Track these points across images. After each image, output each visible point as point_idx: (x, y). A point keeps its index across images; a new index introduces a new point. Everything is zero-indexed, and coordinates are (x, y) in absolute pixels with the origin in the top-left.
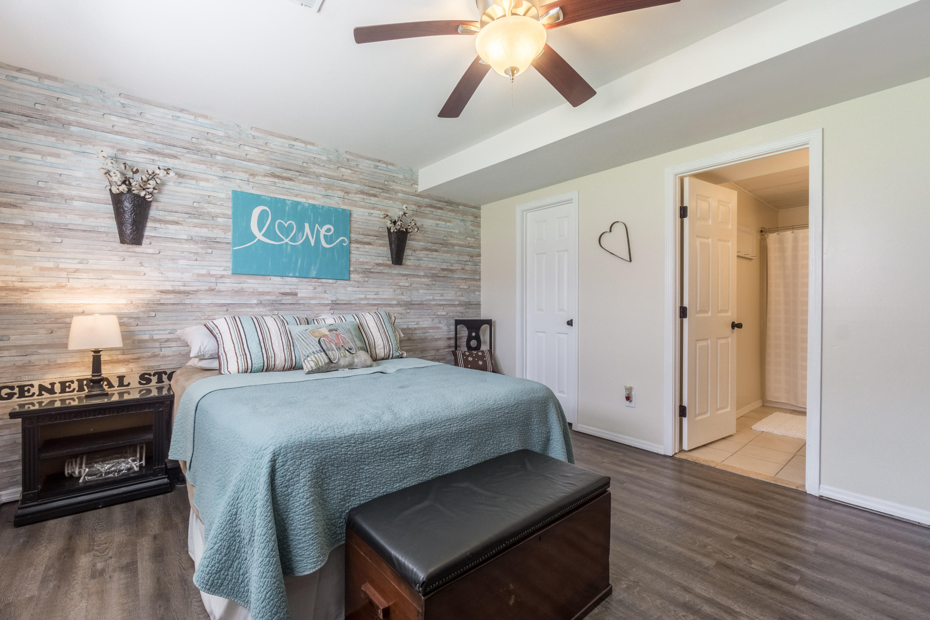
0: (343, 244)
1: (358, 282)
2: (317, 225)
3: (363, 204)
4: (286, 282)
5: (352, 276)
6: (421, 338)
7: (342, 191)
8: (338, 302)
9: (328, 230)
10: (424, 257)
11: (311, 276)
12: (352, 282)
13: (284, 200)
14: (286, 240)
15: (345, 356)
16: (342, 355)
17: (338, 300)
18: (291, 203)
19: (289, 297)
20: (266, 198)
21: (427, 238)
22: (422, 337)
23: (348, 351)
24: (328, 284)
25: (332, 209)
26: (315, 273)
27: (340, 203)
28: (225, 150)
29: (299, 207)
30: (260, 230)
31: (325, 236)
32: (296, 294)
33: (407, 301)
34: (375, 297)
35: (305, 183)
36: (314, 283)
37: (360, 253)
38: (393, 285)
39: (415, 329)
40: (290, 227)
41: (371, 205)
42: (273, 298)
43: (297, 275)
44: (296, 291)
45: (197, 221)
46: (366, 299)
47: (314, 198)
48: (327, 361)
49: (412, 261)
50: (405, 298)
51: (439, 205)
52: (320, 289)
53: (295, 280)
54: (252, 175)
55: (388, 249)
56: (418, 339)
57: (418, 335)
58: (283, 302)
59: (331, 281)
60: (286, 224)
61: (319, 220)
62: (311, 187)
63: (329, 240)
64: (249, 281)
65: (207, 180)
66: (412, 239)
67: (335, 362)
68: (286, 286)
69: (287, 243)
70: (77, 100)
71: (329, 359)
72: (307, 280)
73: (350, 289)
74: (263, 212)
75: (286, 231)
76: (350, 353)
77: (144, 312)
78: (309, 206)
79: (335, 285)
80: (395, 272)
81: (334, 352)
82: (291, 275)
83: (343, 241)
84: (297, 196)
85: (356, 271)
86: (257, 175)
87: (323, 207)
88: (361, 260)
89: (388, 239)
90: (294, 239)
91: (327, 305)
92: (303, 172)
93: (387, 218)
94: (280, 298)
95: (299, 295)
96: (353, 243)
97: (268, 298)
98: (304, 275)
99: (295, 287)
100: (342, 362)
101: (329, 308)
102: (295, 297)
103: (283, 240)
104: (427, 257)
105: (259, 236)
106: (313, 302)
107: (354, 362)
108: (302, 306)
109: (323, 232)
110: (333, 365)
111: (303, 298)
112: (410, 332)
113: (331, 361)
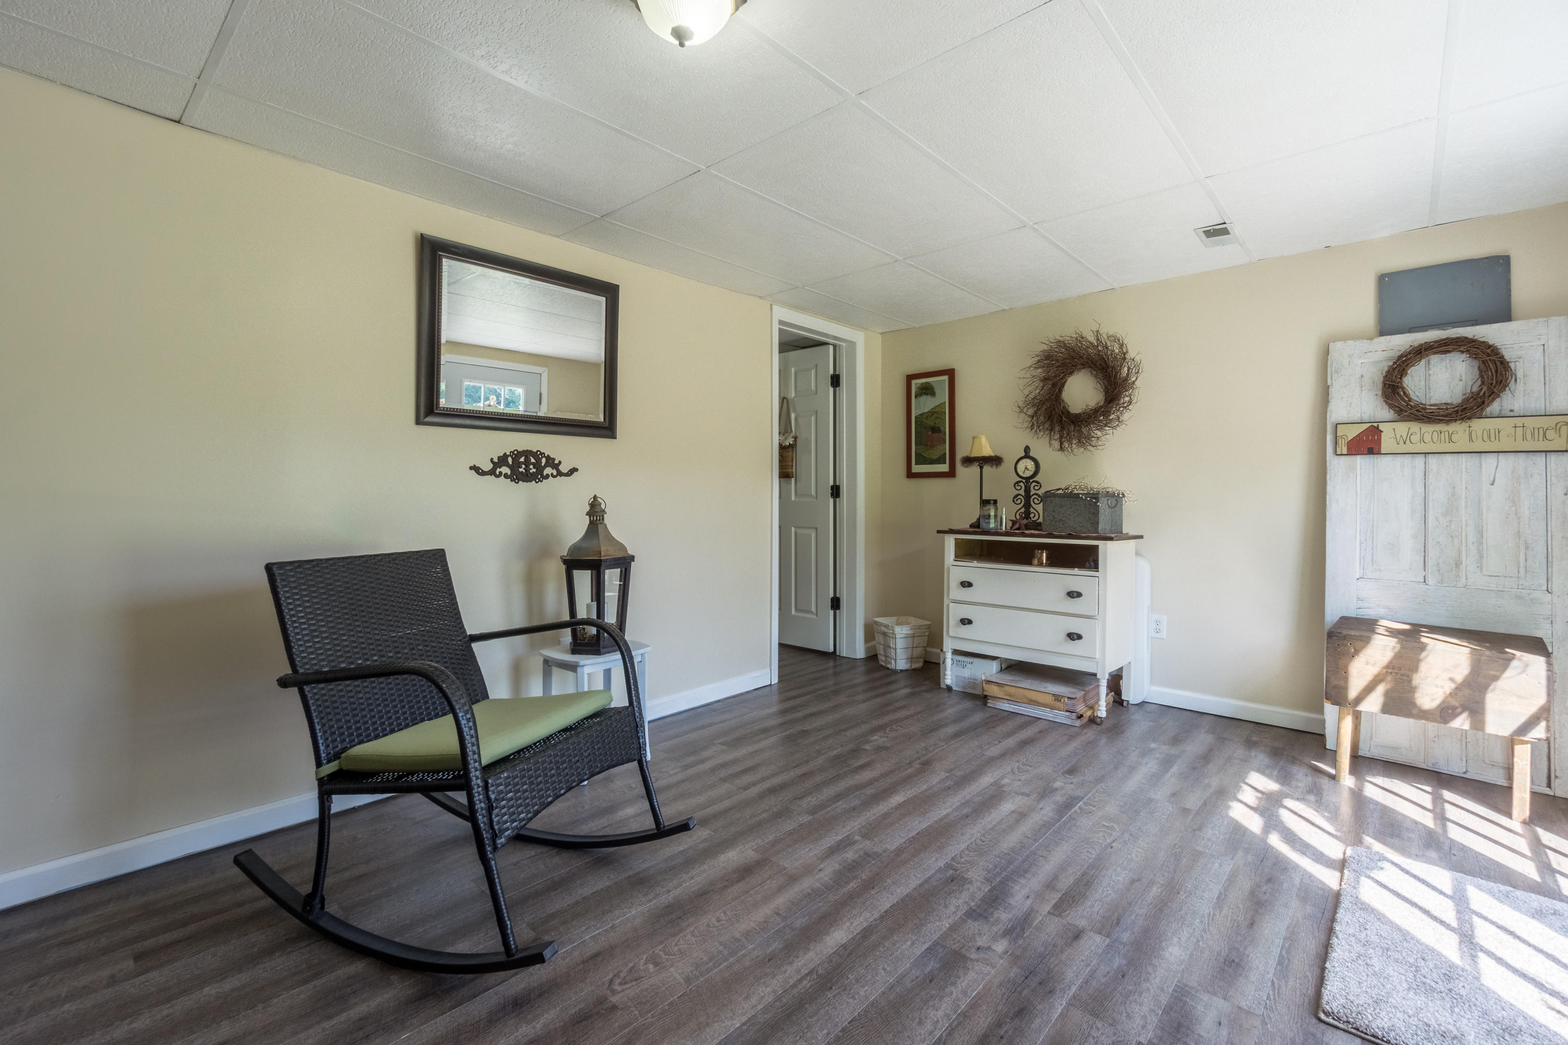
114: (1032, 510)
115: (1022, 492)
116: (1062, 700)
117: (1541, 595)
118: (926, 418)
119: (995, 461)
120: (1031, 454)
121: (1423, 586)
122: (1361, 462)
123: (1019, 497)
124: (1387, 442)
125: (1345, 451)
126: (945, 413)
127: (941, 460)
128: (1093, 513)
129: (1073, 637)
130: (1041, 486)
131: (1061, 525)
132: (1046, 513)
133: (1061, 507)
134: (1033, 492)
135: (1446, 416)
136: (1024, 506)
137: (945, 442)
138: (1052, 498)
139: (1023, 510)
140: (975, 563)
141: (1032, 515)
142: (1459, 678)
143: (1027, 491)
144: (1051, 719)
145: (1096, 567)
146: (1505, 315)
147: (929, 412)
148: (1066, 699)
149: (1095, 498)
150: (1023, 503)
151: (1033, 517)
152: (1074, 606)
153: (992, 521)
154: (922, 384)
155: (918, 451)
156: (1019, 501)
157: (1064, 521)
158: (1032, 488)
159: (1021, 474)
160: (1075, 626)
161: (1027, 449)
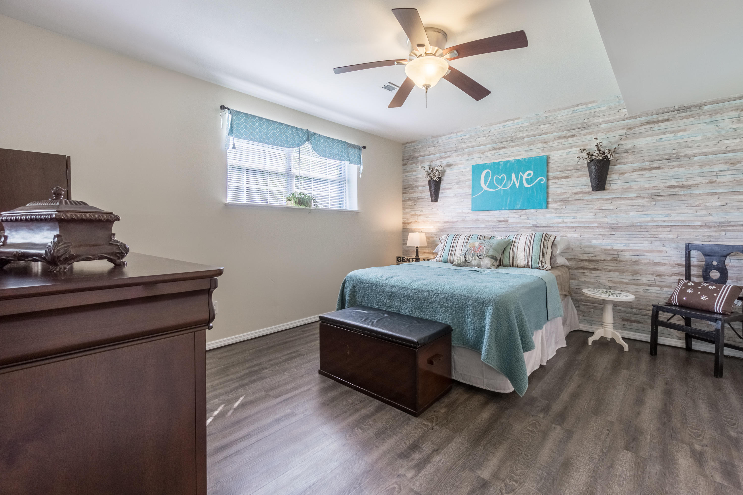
0: (542, 182)
1: (556, 209)
2: (521, 173)
3: (561, 146)
4: (501, 213)
5: (550, 205)
6: (631, 260)
7: (542, 142)
8: (538, 225)
9: (529, 174)
10: (637, 178)
11: (517, 209)
12: (550, 210)
13: (499, 162)
14: (500, 187)
15: (475, 260)
16: (474, 258)
17: (538, 224)
18: (503, 163)
19: (503, 223)
20: (489, 164)
21: (641, 158)
22: (634, 260)
23: (478, 256)
24: (530, 213)
25: (532, 158)
26: (519, 206)
27: (540, 152)
28: (469, 145)
29: (508, 164)
30: (485, 184)
31: (527, 179)
32: (507, 221)
33: (611, 224)
34: (573, 220)
35: (513, 147)
36: (520, 212)
37: (558, 186)
38: (594, 209)
39: (623, 251)
40: (503, 179)
41: (569, 145)
42: (494, 224)
43: (507, 208)
44: (508, 219)
45: (457, 186)
46: (563, 222)
47: (520, 155)
48: (464, 260)
49: (619, 185)
50: (610, 220)
51: (665, 116)
52: (524, 217)
53: (507, 211)
54: (482, 153)
55: (587, 178)
56: (626, 261)
57: (626, 257)
58: (499, 226)
59: (532, 210)
60: (500, 177)
61: (522, 169)
62: (518, 148)
63: (529, 181)
64: (481, 214)
65: (461, 164)
66: (619, 163)
67: (469, 262)
68: (501, 216)
69: (501, 189)
70: (420, 146)
71: (466, 260)
72: (515, 211)
73: (548, 215)
74: (488, 172)
75: (500, 182)
76: (479, 258)
77: (438, 232)
78: (515, 162)
79: (536, 213)
80: (595, 197)
81: (469, 256)
82: (503, 209)
83: (541, 180)
84: (508, 157)
85: (554, 201)
86: (485, 152)
87: (525, 159)
88: (559, 192)
89: (587, 170)
90: (505, 186)
91: (529, 228)
92: (512, 140)
93: (585, 151)
94: (497, 224)
95: (509, 221)
96: (551, 180)
97: (491, 224)
98: (512, 208)
99: (507, 216)
100: (474, 263)
101: (530, 230)
102: (506, 223)
103: (498, 187)
104: (643, 178)
105: (485, 187)
106: (519, 226)
107: (481, 264)
108: (511, 229)
109: (525, 176)
110: (468, 264)
111: (512, 223)
112: (616, 253)
113: (466, 261)
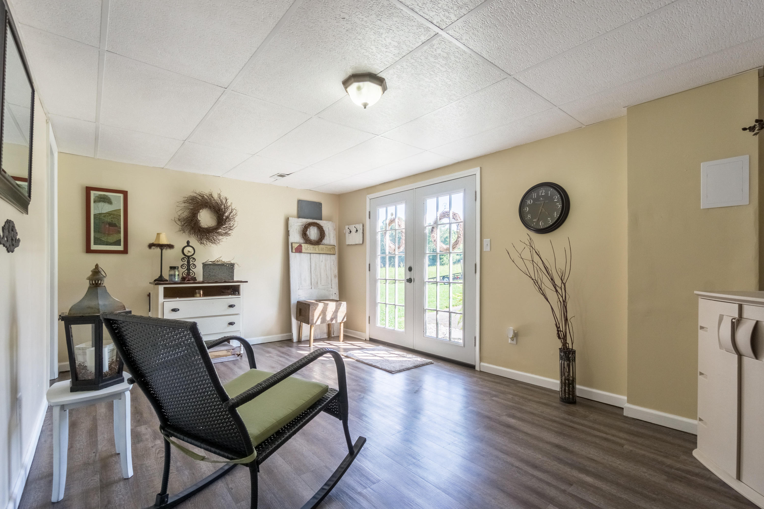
114: (191, 271)
115: (186, 263)
116: (230, 351)
117: (330, 289)
118: (105, 216)
119: (170, 246)
120: (190, 244)
121: (311, 290)
122: (297, 254)
123: (185, 265)
124: (303, 250)
125: (294, 252)
126: (120, 216)
127: (117, 243)
128: (231, 272)
129: (231, 324)
130: (195, 260)
131: (214, 277)
132: (205, 272)
133: (213, 270)
134: (191, 263)
135: (315, 243)
136: (187, 269)
137: (120, 232)
138: (208, 266)
139: (186, 271)
140: (178, 299)
141: (191, 274)
142: (334, 311)
143: (188, 262)
144: (227, 360)
145: (239, 294)
146: (321, 219)
147: (107, 213)
148: (232, 350)
149: (232, 266)
150: (186, 268)
151: (192, 275)
152: (232, 311)
153: (177, 277)
154: (100, 195)
155: (96, 236)
156: (184, 267)
157: (216, 276)
158: (191, 261)
159: (186, 254)
160: (231, 319)
161: (188, 242)
